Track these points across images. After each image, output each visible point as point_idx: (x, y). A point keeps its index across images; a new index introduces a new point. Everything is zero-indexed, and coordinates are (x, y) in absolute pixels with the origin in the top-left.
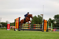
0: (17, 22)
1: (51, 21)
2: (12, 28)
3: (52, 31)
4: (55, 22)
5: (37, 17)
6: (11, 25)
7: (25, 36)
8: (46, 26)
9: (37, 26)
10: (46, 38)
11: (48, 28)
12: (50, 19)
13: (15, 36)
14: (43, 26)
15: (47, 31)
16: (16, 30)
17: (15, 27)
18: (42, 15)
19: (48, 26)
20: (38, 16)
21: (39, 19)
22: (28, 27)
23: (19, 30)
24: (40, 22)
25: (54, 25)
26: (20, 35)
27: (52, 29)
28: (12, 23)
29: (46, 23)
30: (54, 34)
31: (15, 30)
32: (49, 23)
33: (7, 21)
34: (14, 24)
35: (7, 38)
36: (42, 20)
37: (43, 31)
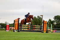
0: (17, 23)
1: (51, 22)
2: (11, 29)
3: (52, 32)
4: (55, 23)
5: (37, 18)
6: (10, 26)
7: (24, 38)
8: (45, 27)
9: (36, 27)
10: (46, 39)
11: (48, 29)
12: (50, 20)
13: (15, 37)
14: (42, 27)
15: (47, 32)
16: (16, 31)
17: (15, 28)
18: (42, 16)
19: (48, 27)
20: (38, 16)
21: (38, 19)
22: (28, 28)
23: (18, 31)
24: (40, 23)
25: (54, 26)
26: (19, 36)
27: (52, 30)
28: (12, 24)
29: (46, 24)
30: (54, 35)
31: (14, 31)
32: (49, 24)
33: (6, 22)
34: (13, 25)
35: (6, 39)
36: (41, 21)
37: (43, 32)
